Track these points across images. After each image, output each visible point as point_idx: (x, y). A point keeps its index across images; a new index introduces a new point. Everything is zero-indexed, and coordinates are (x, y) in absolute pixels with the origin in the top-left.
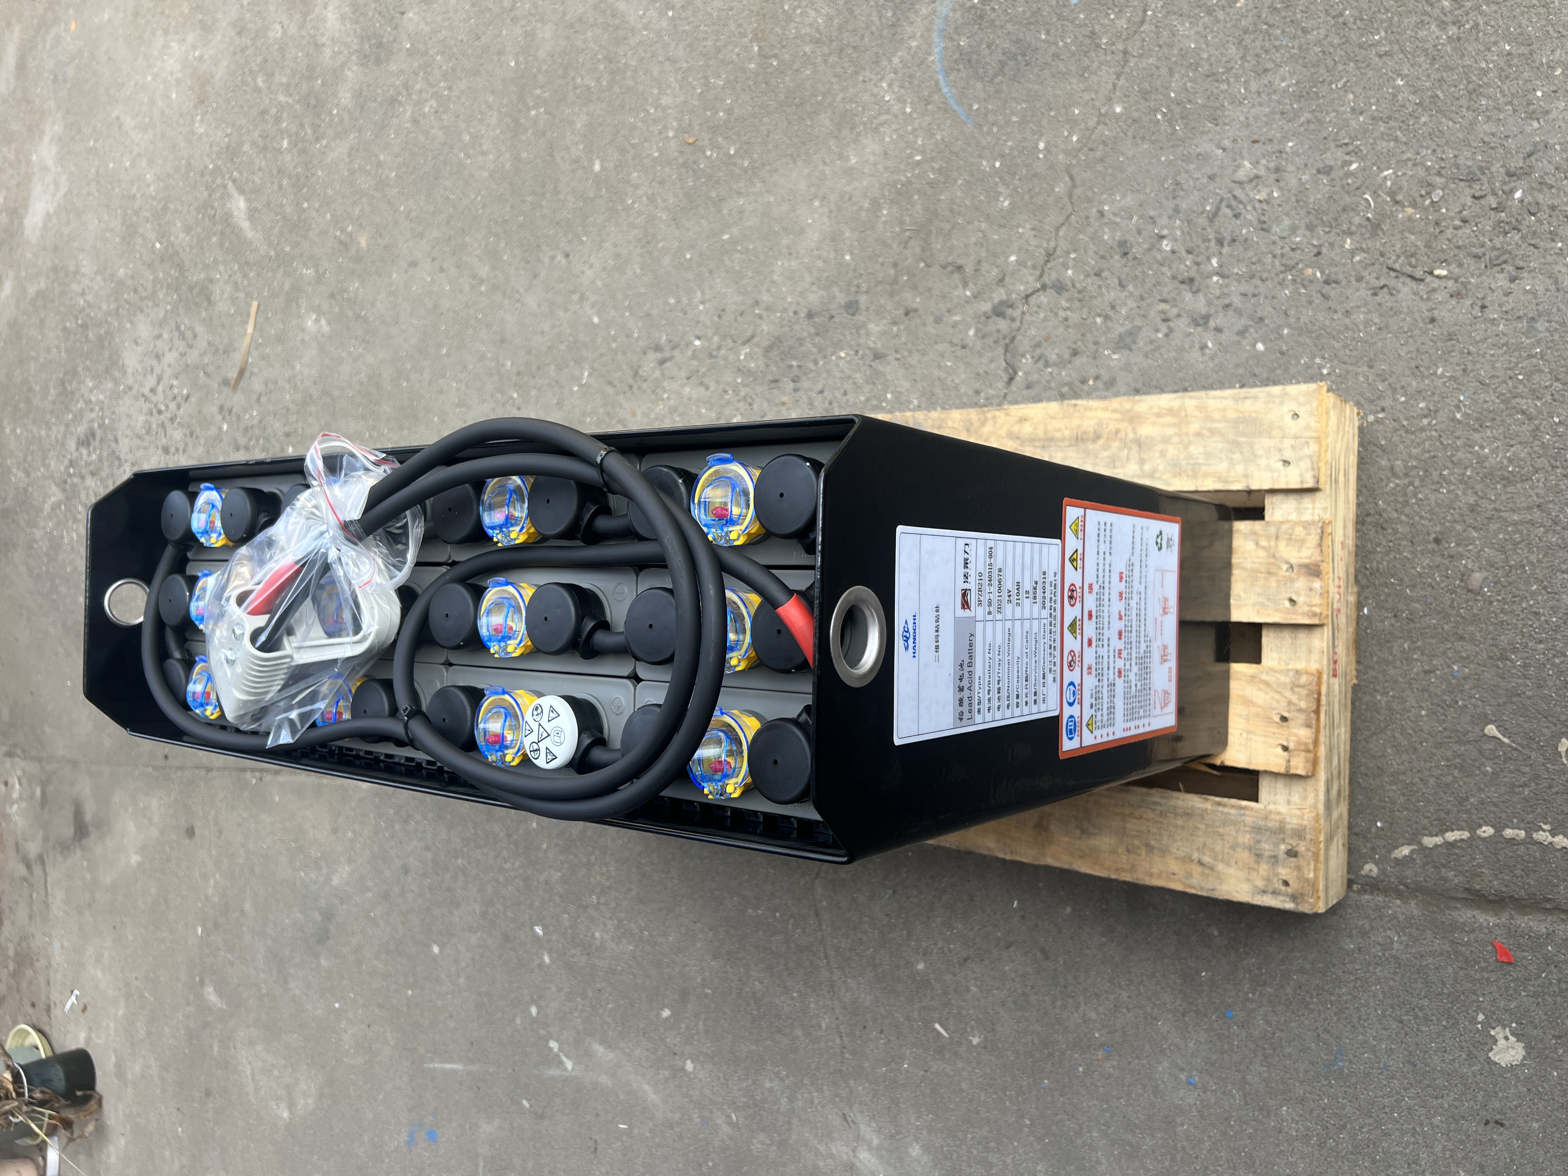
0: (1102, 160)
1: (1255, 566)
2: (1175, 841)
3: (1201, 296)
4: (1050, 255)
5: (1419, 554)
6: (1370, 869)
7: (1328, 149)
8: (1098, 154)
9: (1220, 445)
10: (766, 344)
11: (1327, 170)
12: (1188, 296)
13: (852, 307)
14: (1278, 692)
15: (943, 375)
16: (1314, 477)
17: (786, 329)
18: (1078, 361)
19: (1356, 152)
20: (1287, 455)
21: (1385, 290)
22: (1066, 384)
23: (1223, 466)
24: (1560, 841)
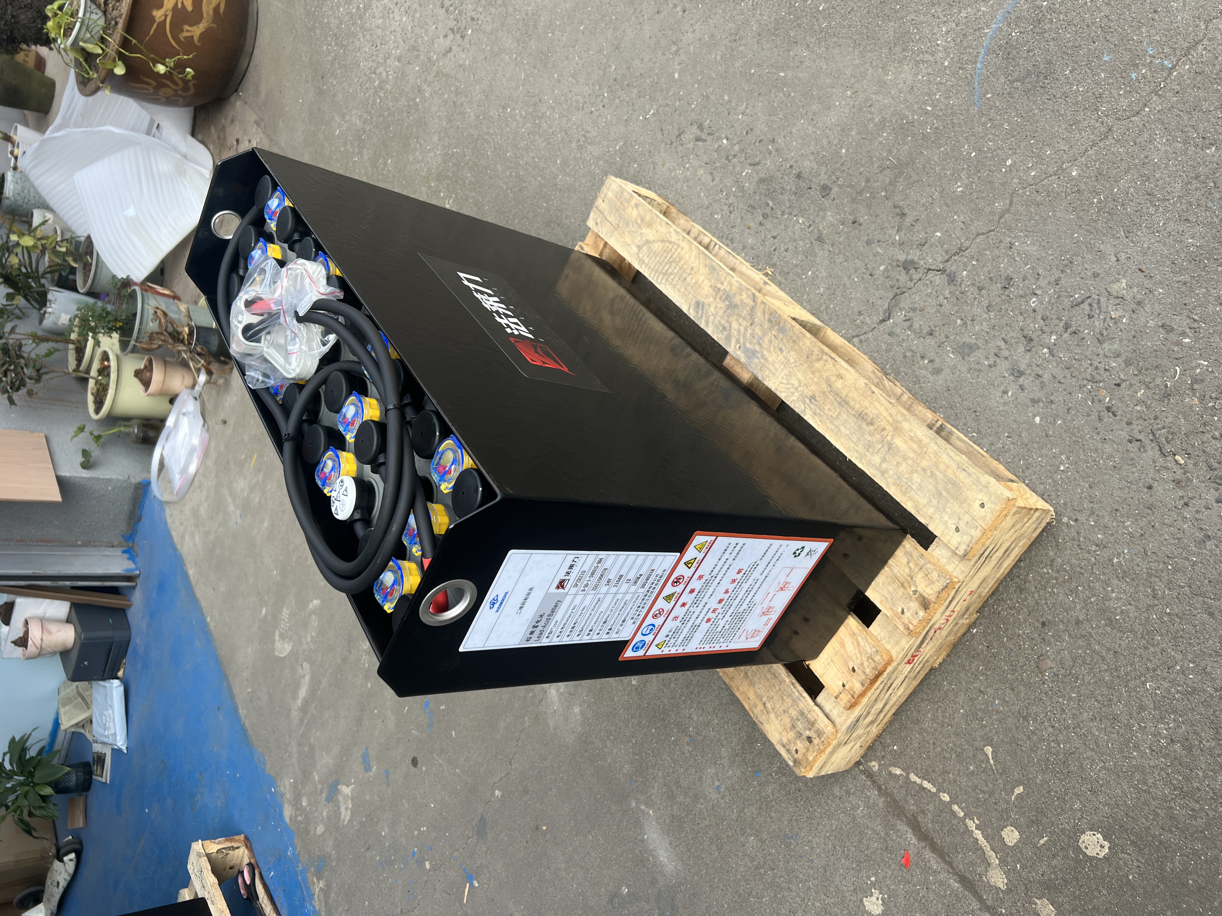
0: (1038, 205)
1: (899, 575)
2: (761, 684)
3: (1029, 355)
4: (961, 250)
5: (1028, 624)
6: (875, 765)
7: (1180, 314)
8: (1039, 198)
9: (930, 487)
10: (762, 175)
11: (1167, 328)
12: (1021, 349)
13: (825, 190)
14: (860, 653)
15: (848, 285)
16: (965, 551)
17: (779, 174)
18: (929, 340)
19: (1196, 331)
20: (962, 526)
21: (1139, 443)
22: (912, 351)
23: (923, 501)
24: (978, 834)
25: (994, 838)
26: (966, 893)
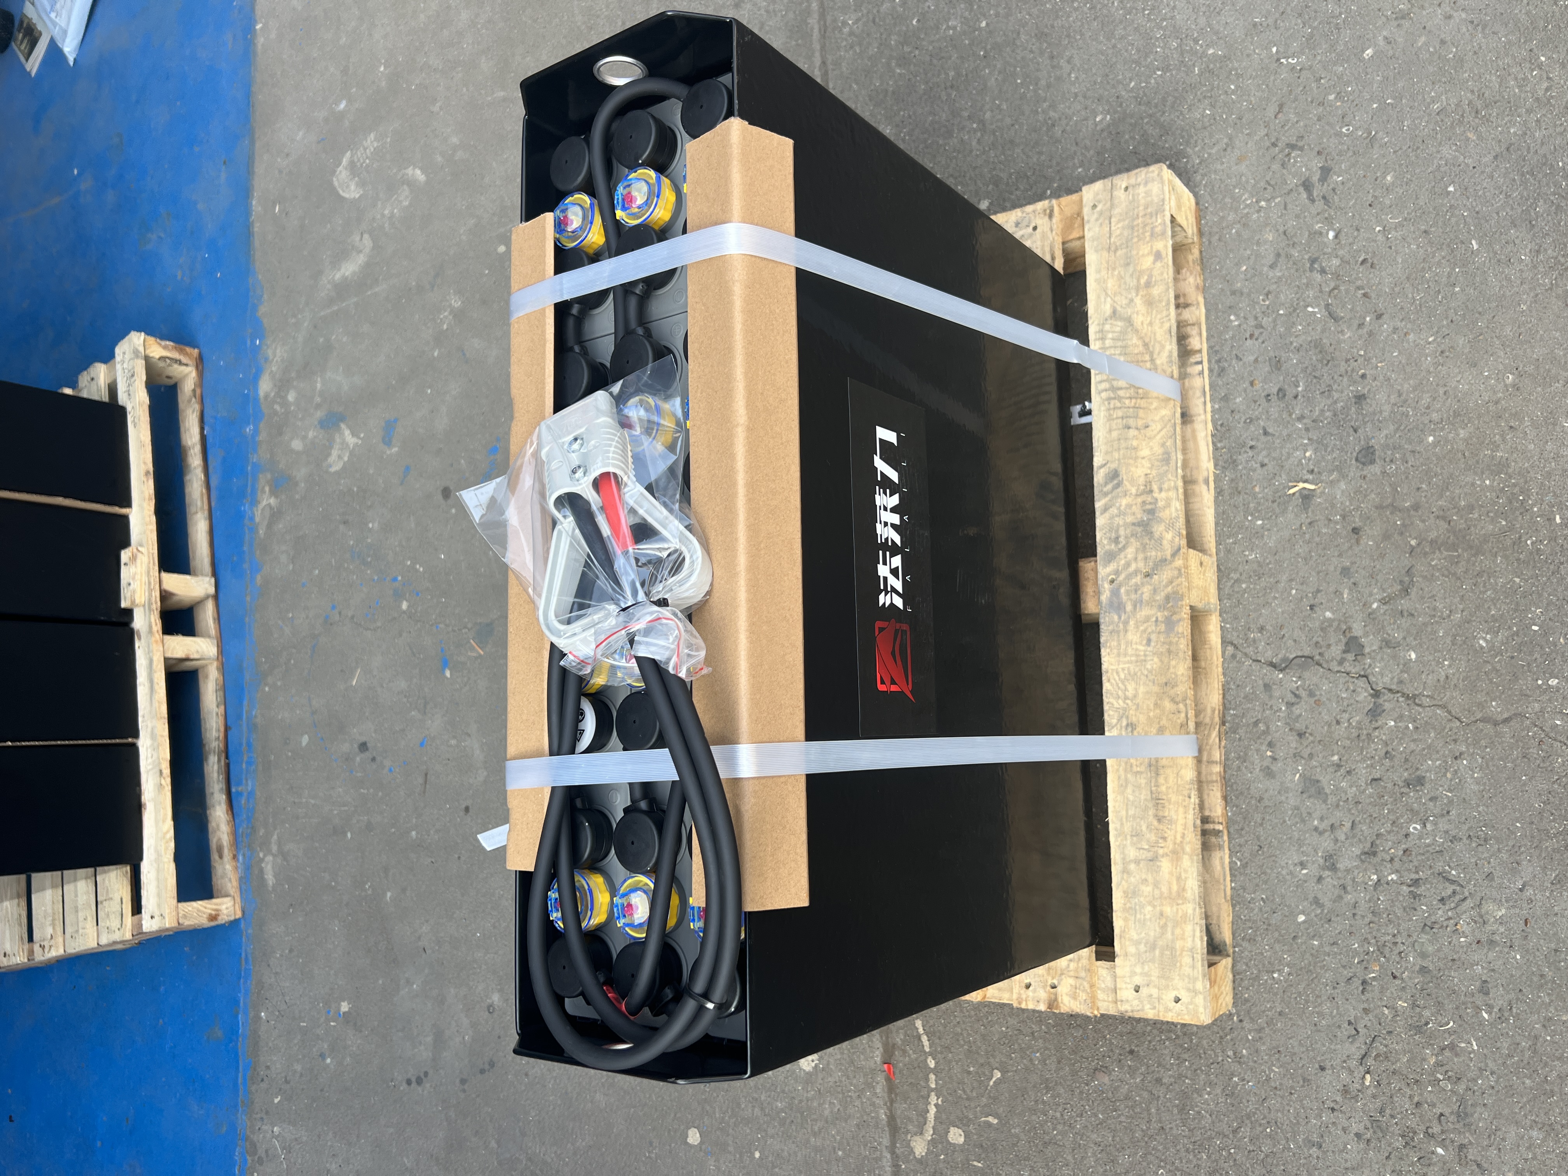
24: (933, 1110)
25: (943, 1123)
26: (886, 1129)
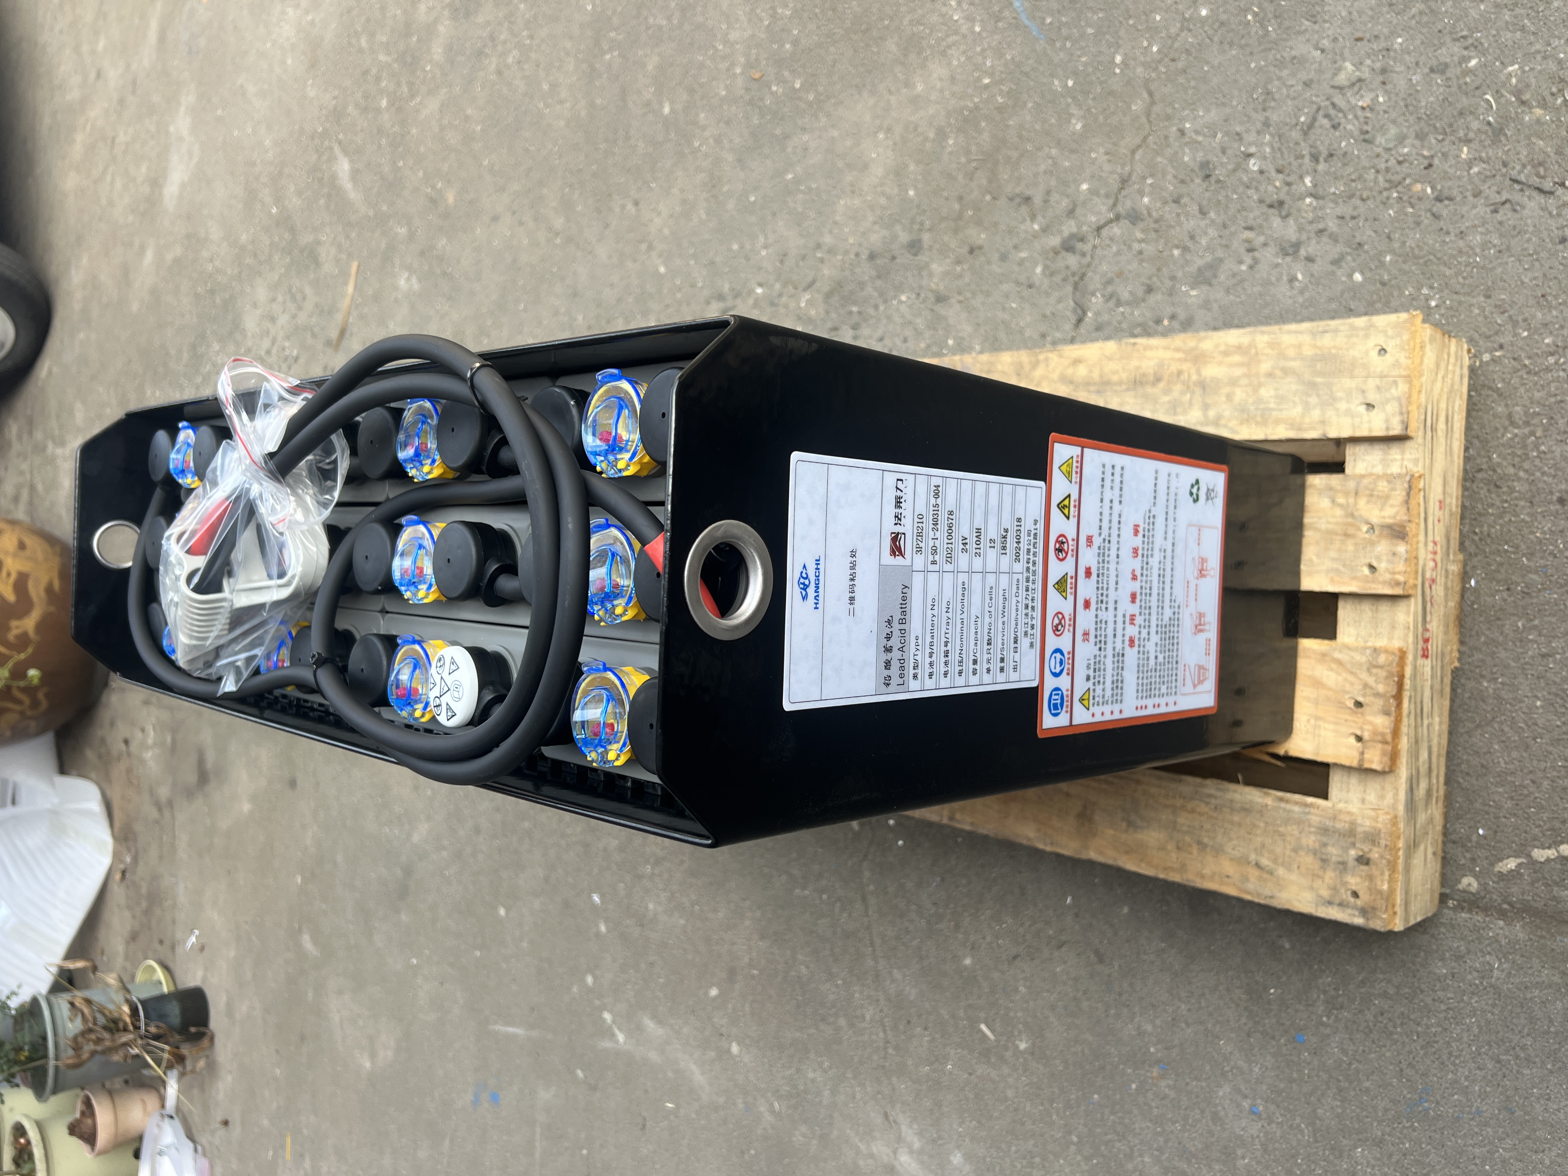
0: (1185, 71)
1: (1330, 527)
2: (1230, 840)
3: (1291, 221)
4: (1124, 181)
5: (1539, 517)
6: (1469, 883)
7: (1443, 44)
8: (1180, 65)
9: (1294, 387)
10: (826, 289)
11: (1441, 69)
12: (1276, 222)
13: (915, 247)
14: (1352, 673)
15: (1006, 316)
16: (1403, 422)
17: (847, 273)
18: (1153, 299)
19: (1476, 46)
20: (1372, 397)
21: (1508, 206)
22: (1140, 325)
23: (1296, 411)
